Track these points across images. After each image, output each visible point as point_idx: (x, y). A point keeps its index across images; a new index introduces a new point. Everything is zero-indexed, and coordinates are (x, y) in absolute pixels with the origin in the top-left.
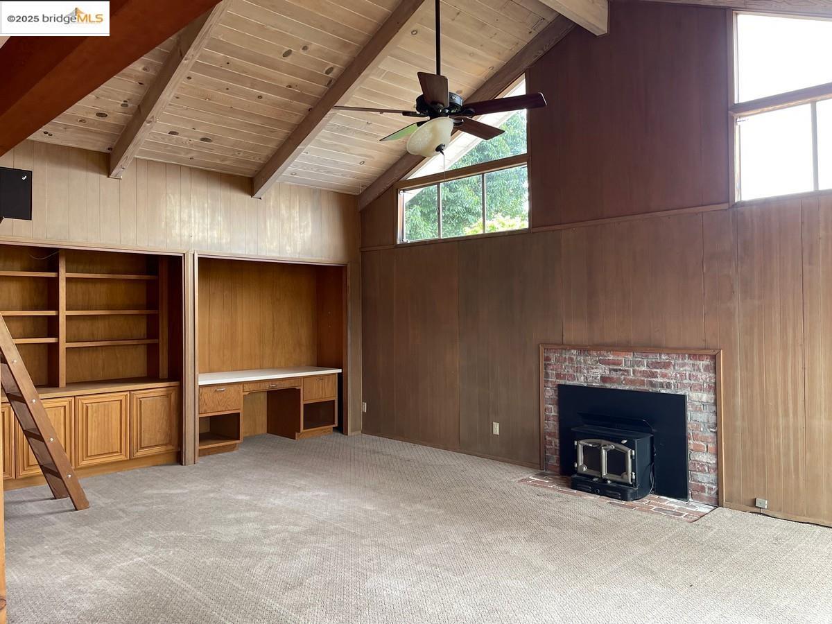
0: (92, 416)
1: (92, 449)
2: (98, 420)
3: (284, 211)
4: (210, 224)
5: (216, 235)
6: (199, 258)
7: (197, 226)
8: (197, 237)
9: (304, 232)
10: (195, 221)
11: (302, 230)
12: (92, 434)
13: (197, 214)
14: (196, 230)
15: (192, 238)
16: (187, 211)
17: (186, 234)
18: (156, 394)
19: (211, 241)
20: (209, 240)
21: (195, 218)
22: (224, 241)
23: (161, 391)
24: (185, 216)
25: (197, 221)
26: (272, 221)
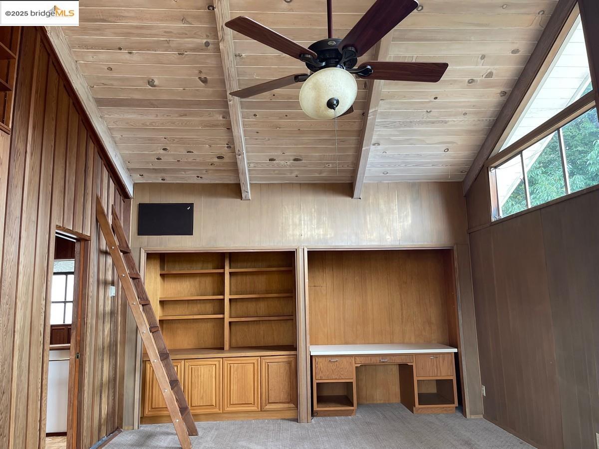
0: (234, 373)
1: (234, 400)
2: (238, 377)
3: (382, 206)
4: (317, 224)
5: (322, 233)
6: (308, 251)
7: (306, 227)
8: (306, 236)
9: (404, 222)
10: (304, 223)
11: (402, 220)
12: (234, 387)
13: (306, 218)
14: (306, 230)
15: (303, 236)
16: (298, 216)
17: (298, 233)
18: (280, 360)
19: (318, 237)
20: (316, 237)
21: (304, 220)
22: (329, 236)
23: (284, 358)
24: (297, 220)
25: (306, 223)
26: (371, 216)
